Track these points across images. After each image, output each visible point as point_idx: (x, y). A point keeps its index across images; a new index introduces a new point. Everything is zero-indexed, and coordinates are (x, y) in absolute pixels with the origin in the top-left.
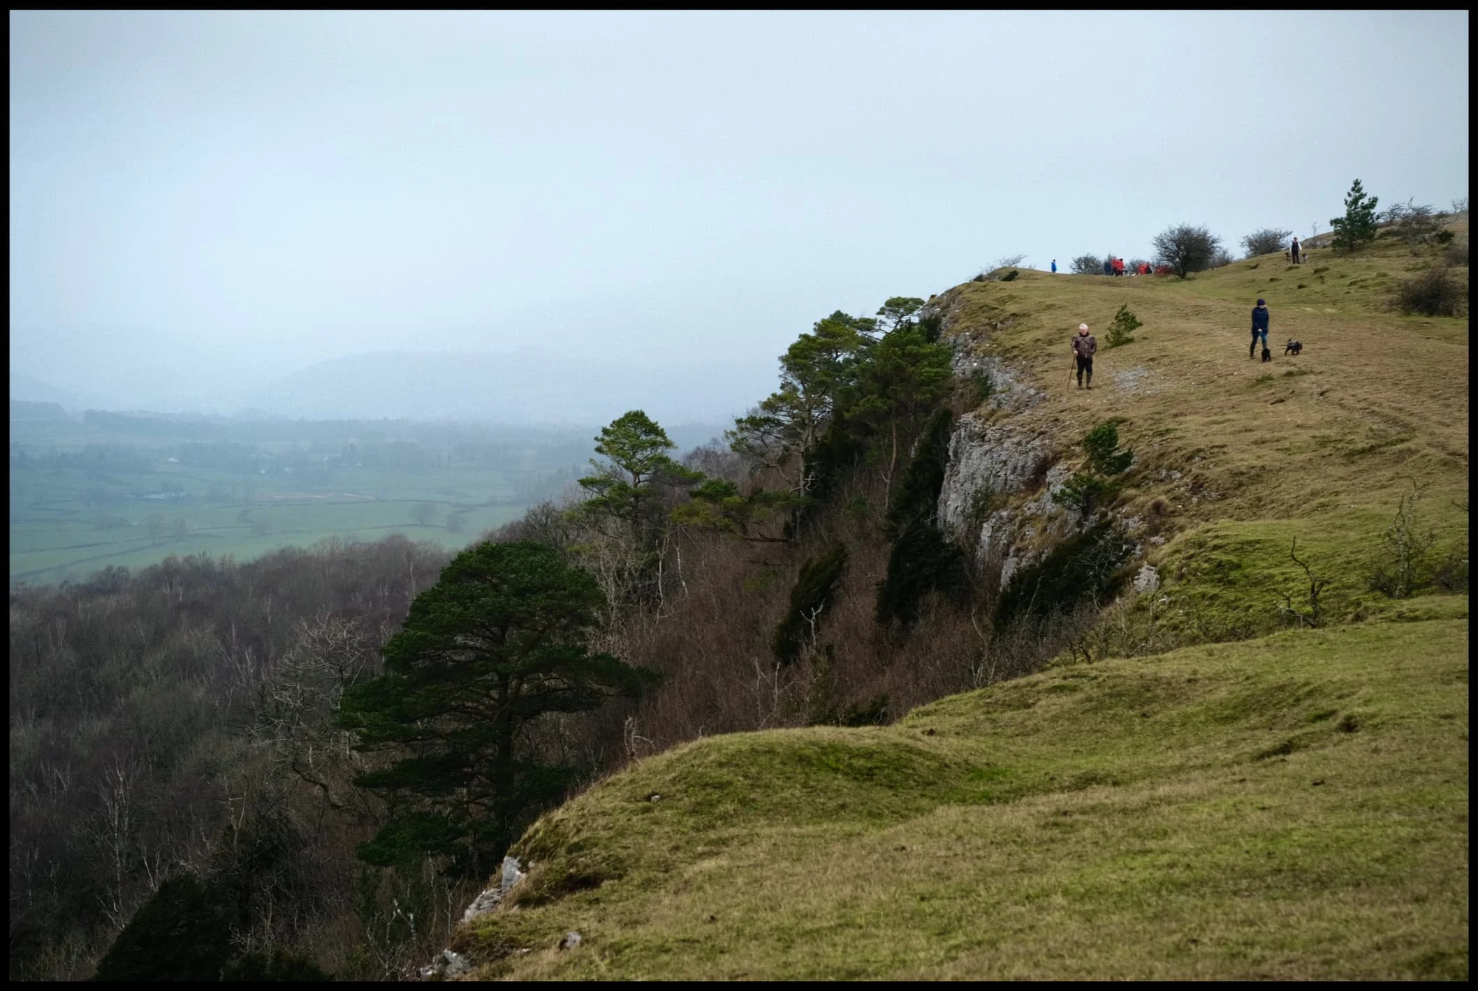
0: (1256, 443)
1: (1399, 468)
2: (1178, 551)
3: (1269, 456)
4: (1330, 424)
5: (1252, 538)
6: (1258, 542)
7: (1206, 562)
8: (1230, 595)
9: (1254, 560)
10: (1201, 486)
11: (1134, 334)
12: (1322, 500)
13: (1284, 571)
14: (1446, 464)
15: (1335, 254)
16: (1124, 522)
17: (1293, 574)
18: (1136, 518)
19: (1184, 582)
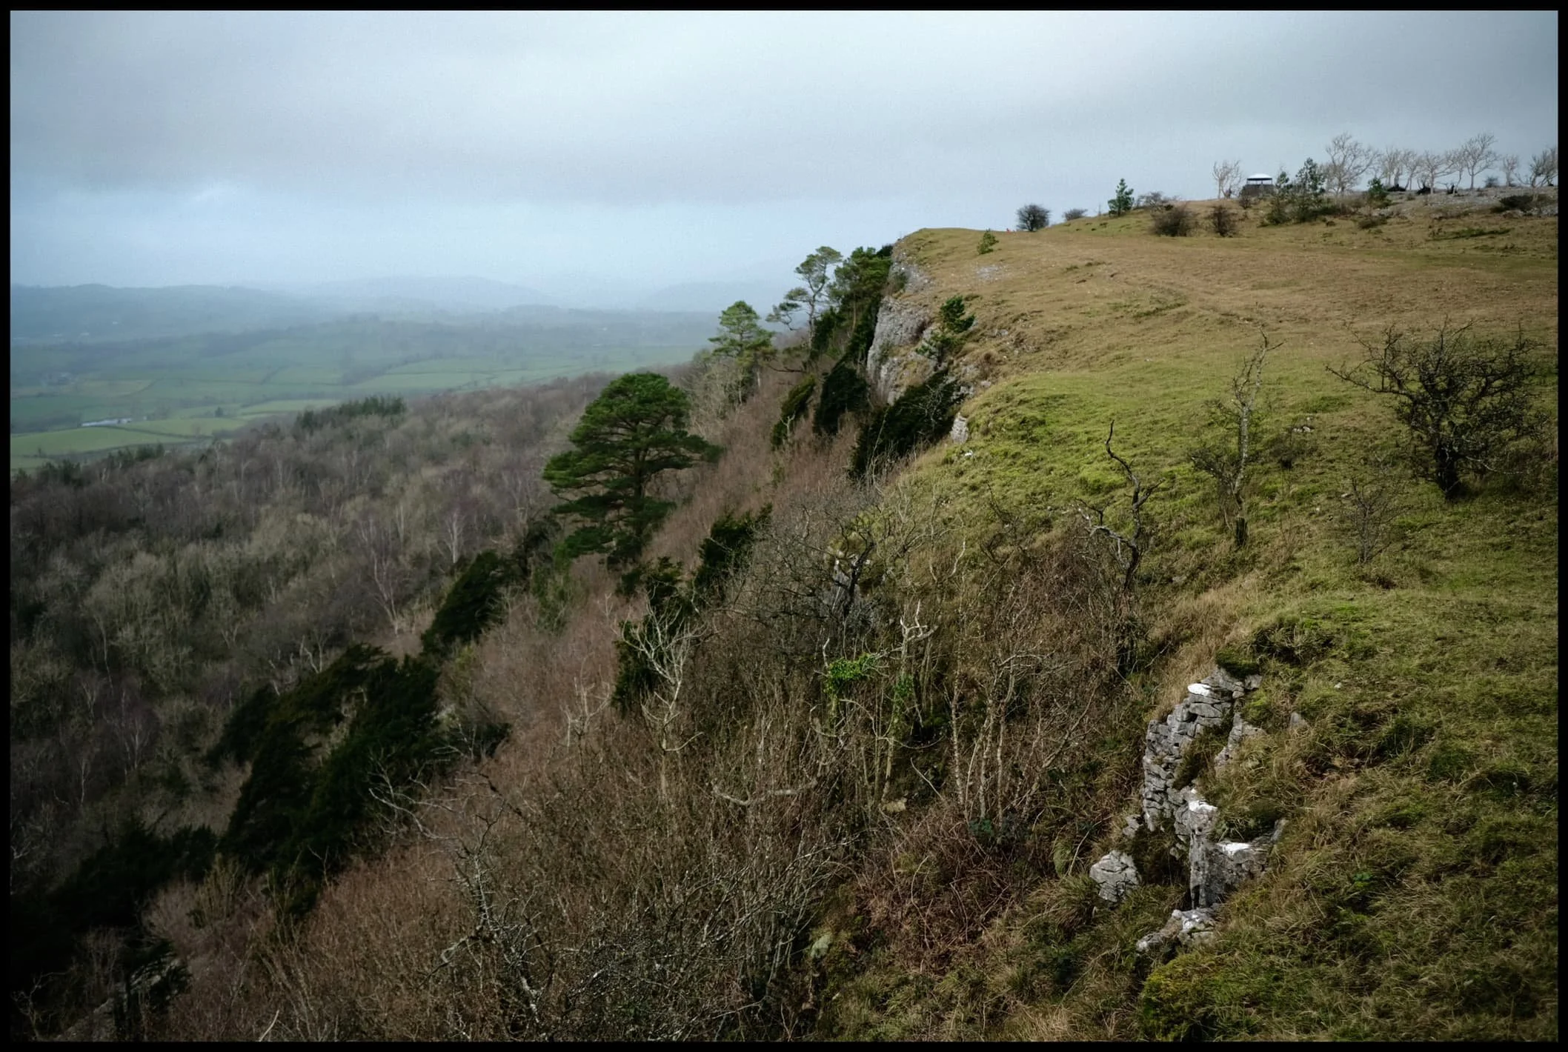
0: (1065, 308)
1: (1180, 326)
2: (987, 405)
3: (1074, 319)
4: (1119, 295)
5: (1058, 393)
6: (1062, 397)
7: (1011, 417)
8: (1032, 453)
9: (1057, 416)
10: (1022, 341)
11: (993, 247)
12: (1118, 353)
13: (1088, 429)
14: (1222, 323)
15: (1111, 218)
16: (964, 369)
17: (1097, 434)
18: (972, 366)
19: (989, 437)
